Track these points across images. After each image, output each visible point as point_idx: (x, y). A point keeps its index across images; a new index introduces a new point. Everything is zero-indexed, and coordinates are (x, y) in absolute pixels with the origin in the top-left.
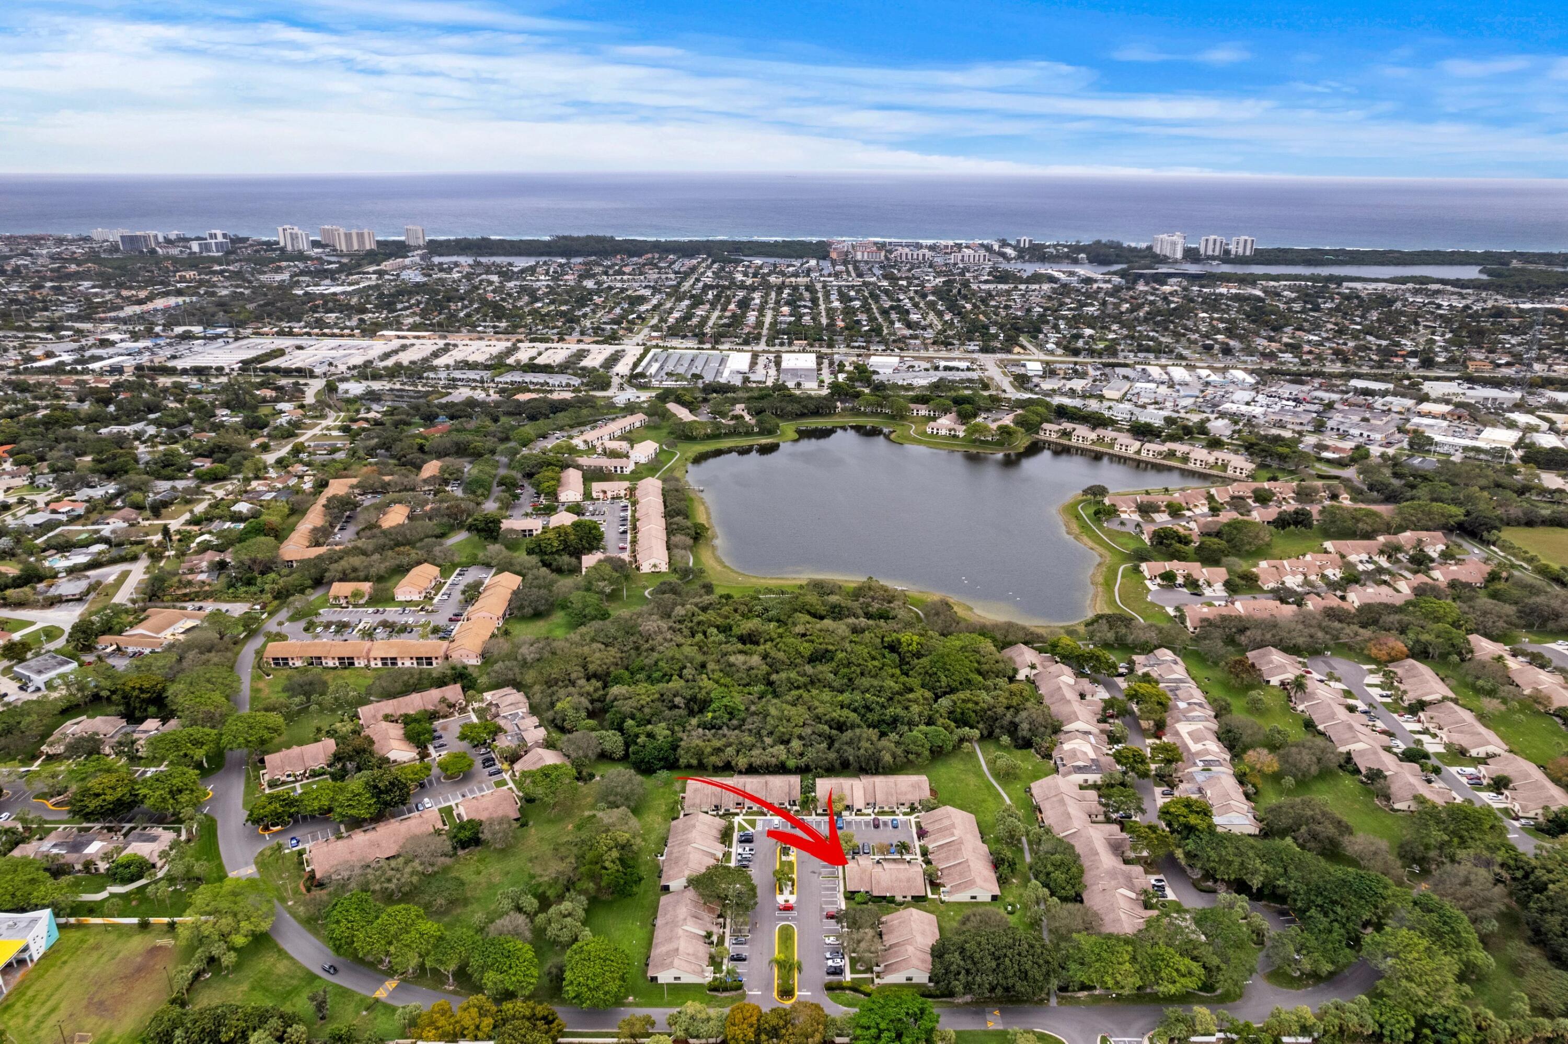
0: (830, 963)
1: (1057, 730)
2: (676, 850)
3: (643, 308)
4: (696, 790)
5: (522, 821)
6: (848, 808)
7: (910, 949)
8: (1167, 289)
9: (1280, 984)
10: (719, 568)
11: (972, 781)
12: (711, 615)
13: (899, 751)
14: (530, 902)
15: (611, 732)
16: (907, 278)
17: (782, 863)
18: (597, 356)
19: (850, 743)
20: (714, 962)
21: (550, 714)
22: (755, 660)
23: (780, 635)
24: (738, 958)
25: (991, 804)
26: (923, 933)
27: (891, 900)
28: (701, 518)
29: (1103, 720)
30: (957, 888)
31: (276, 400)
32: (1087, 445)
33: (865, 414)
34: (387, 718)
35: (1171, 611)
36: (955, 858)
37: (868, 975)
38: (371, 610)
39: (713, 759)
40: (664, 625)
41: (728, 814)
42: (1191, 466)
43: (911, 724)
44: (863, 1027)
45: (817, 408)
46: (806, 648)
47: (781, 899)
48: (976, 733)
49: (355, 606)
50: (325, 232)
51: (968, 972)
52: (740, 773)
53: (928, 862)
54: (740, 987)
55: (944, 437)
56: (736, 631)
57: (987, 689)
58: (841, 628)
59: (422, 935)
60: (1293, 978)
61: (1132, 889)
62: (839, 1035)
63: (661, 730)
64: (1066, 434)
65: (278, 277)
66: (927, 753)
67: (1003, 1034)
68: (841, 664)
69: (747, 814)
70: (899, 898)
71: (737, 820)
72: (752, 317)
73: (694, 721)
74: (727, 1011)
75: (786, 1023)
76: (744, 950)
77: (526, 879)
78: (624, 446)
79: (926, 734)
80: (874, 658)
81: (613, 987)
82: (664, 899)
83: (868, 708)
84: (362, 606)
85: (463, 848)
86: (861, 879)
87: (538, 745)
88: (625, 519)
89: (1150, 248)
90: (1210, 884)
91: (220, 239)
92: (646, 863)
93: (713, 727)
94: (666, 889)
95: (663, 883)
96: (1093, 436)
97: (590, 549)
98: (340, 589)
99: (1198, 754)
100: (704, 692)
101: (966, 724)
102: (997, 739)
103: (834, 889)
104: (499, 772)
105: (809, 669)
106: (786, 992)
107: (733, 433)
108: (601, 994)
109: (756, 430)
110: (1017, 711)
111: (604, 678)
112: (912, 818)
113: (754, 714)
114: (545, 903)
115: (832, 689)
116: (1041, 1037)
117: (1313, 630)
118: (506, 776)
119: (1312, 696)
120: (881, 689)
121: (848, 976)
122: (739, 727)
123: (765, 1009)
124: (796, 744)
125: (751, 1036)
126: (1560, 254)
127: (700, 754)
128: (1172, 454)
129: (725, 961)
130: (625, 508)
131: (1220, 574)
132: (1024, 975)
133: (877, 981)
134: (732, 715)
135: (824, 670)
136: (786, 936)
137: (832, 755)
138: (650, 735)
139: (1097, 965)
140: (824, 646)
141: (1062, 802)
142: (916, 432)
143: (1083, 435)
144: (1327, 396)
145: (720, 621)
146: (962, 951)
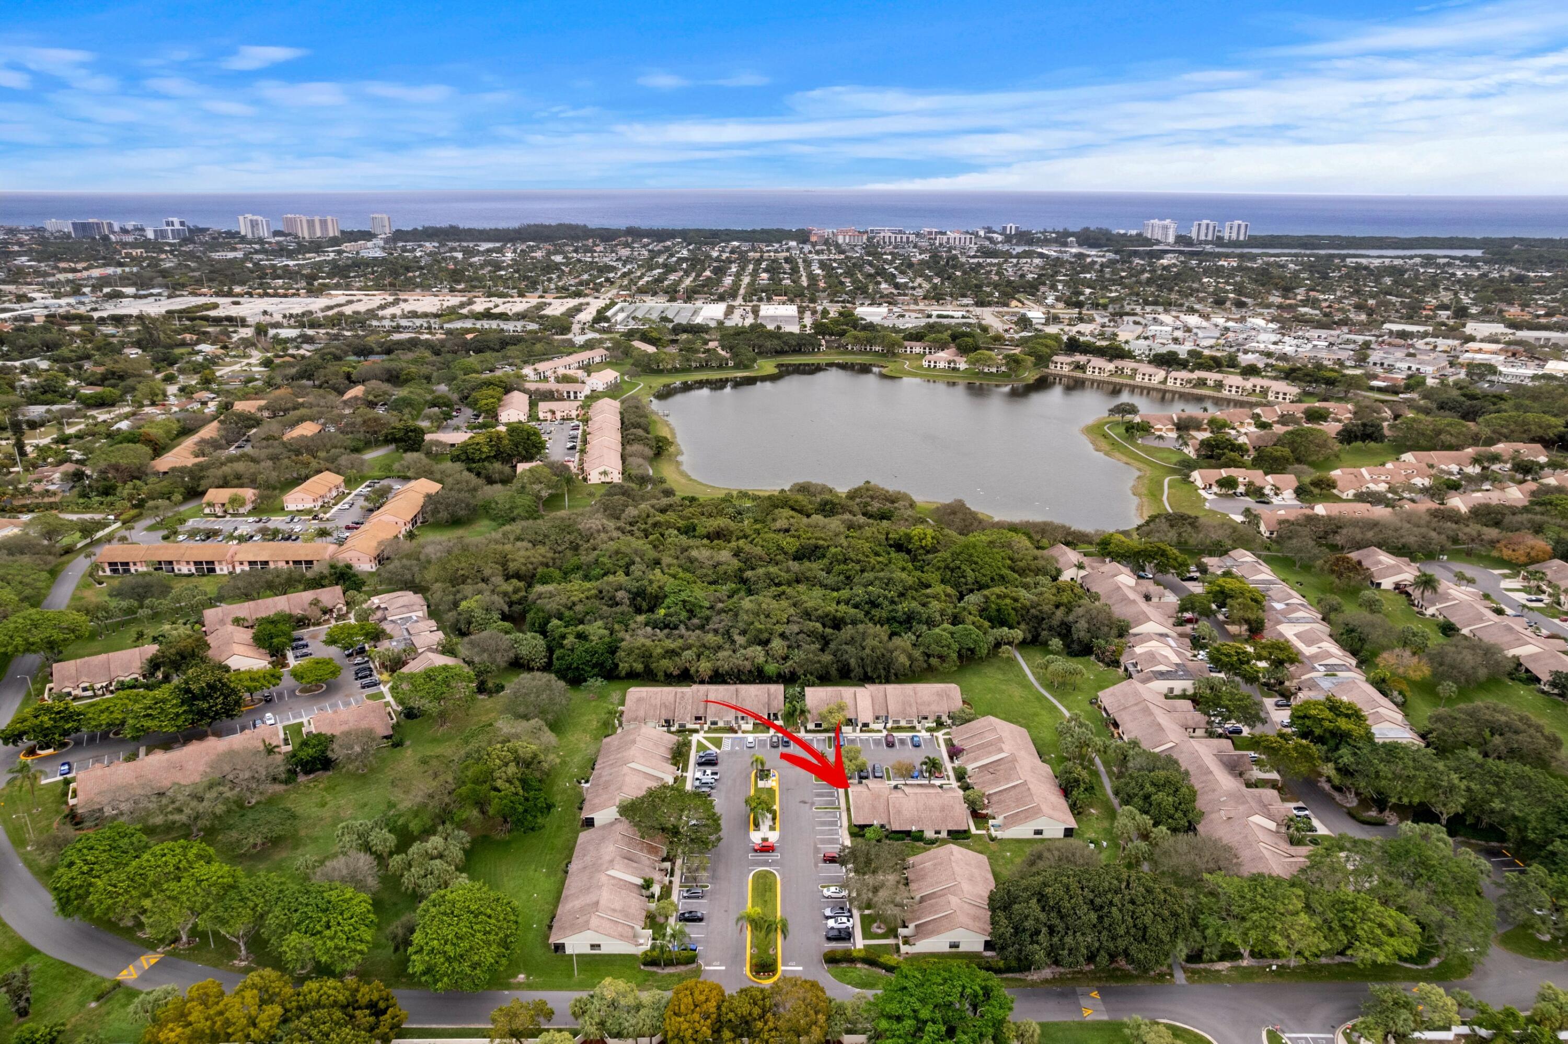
0: (831, 923)
1: (1122, 631)
2: (605, 772)
3: (611, 275)
4: (639, 700)
5: (395, 740)
6: (850, 722)
7: (954, 900)
8: (1165, 262)
9: (1525, 952)
10: (683, 481)
11: (1017, 692)
12: (671, 516)
13: (917, 653)
14: (384, 839)
15: (529, 635)
16: (891, 253)
17: (757, 790)
18: (557, 307)
19: (851, 641)
20: (653, 921)
21: (451, 616)
22: (725, 555)
23: (758, 532)
24: (691, 918)
25: (1046, 718)
26: (971, 879)
27: (918, 837)
28: (664, 432)
29: (1180, 623)
30: (1012, 820)
31: (197, 343)
32: (1104, 376)
33: (852, 352)
34: (237, 621)
35: (1239, 518)
36: (1008, 780)
37: (891, 941)
38: (251, 519)
39: (665, 663)
40: (611, 524)
41: (682, 730)
42: (1225, 393)
43: (930, 623)
44: (889, 1017)
45: (799, 345)
46: (790, 544)
47: (756, 837)
48: (1018, 634)
49: (233, 515)
50: (289, 222)
51: (1052, 930)
52: (702, 682)
53: (966, 788)
54: (692, 960)
55: (943, 370)
56: (701, 530)
57: (1026, 587)
58: (835, 523)
59: (199, 882)
60: (1542, 943)
61: (1270, 817)
62: (849, 1032)
63: (596, 630)
64: (1078, 367)
65: (231, 255)
66: (954, 656)
67: (1115, 1028)
68: (835, 560)
69: (710, 730)
70: (929, 834)
71: (695, 738)
72: (728, 281)
73: (641, 618)
74: (669, 994)
75: (764, 1012)
76: (700, 907)
77: (383, 807)
78: (581, 374)
79: (952, 634)
80: (877, 554)
81: (488, 956)
82: (584, 836)
83: (874, 604)
84: (243, 515)
85: (307, 772)
86: (874, 808)
87: (430, 649)
88: (575, 437)
89: (1139, 235)
90: (1373, 813)
91: (177, 226)
92: (565, 791)
93: (666, 626)
94: (589, 823)
95: (585, 815)
96: (1111, 367)
97: (529, 458)
98: (218, 495)
99: (1315, 657)
100: (655, 586)
101: (1003, 623)
102: (1045, 644)
103: (834, 823)
104: (375, 684)
105: (795, 566)
106: (764, 967)
107: (704, 366)
108: (466, 967)
109: (731, 364)
110: (1069, 611)
111: (529, 579)
112: (940, 735)
113: (723, 611)
114: (405, 840)
115: (825, 587)
116: (1177, 1032)
117: (1424, 530)
118: (385, 689)
119: (1446, 597)
120: (889, 582)
121: (859, 943)
122: (702, 627)
123: (730, 990)
124: (777, 644)
125: (706, 1031)
126: (1561, 240)
127: (646, 656)
128: (1202, 383)
129: (672, 920)
130: (576, 428)
131: (1288, 481)
132: (1143, 935)
133: (904, 949)
134: (691, 613)
135: (815, 567)
136: (764, 886)
137: (827, 658)
138: (581, 636)
139: (1255, 916)
140: (813, 541)
141: (1147, 711)
142: (909, 366)
143: (1099, 367)
144: (1360, 339)
145: (681, 523)
146: (1042, 898)
